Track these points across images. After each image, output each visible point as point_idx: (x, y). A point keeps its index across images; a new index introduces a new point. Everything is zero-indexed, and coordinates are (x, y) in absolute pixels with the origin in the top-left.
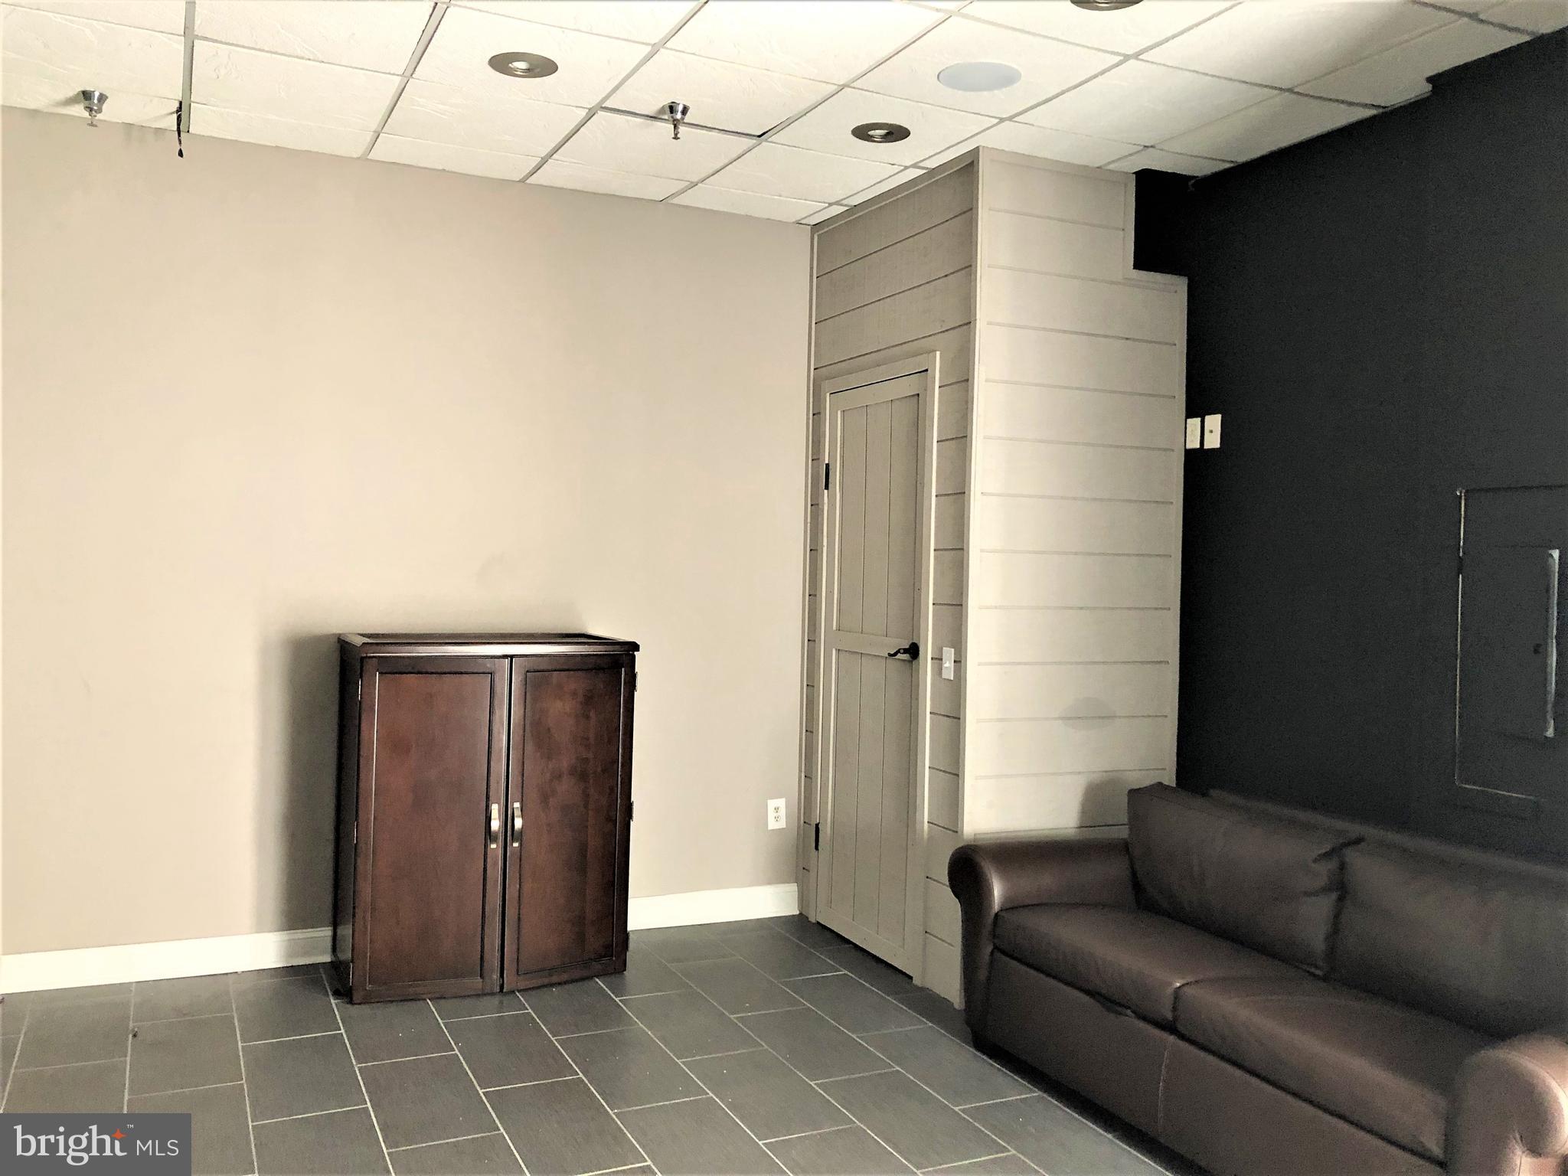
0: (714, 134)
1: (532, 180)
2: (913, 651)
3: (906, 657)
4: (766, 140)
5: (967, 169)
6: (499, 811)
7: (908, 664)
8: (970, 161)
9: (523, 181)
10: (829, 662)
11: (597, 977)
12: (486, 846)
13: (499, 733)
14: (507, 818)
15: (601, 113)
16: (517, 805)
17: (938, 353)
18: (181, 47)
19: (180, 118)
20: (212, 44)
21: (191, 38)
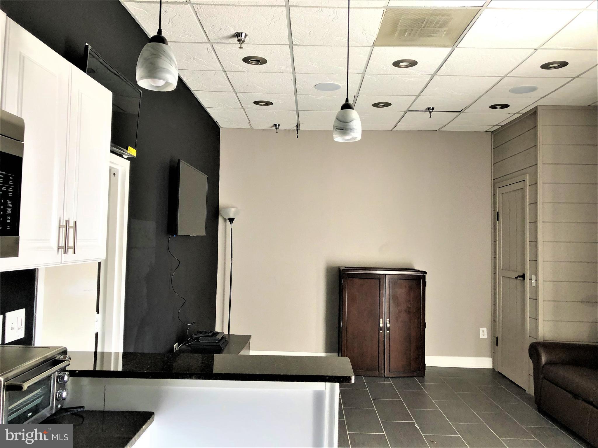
0: (445, 112)
1: (395, 130)
2: (523, 276)
3: (521, 278)
4: (463, 112)
5: (534, 113)
6: (383, 321)
7: (522, 281)
8: (534, 111)
9: (392, 130)
10: (500, 280)
11: (415, 377)
12: (379, 332)
13: (382, 297)
14: (385, 323)
15: (408, 112)
16: (388, 320)
17: (528, 174)
18: (295, 113)
19: (297, 127)
20: (302, 111)
21: (297, 110)
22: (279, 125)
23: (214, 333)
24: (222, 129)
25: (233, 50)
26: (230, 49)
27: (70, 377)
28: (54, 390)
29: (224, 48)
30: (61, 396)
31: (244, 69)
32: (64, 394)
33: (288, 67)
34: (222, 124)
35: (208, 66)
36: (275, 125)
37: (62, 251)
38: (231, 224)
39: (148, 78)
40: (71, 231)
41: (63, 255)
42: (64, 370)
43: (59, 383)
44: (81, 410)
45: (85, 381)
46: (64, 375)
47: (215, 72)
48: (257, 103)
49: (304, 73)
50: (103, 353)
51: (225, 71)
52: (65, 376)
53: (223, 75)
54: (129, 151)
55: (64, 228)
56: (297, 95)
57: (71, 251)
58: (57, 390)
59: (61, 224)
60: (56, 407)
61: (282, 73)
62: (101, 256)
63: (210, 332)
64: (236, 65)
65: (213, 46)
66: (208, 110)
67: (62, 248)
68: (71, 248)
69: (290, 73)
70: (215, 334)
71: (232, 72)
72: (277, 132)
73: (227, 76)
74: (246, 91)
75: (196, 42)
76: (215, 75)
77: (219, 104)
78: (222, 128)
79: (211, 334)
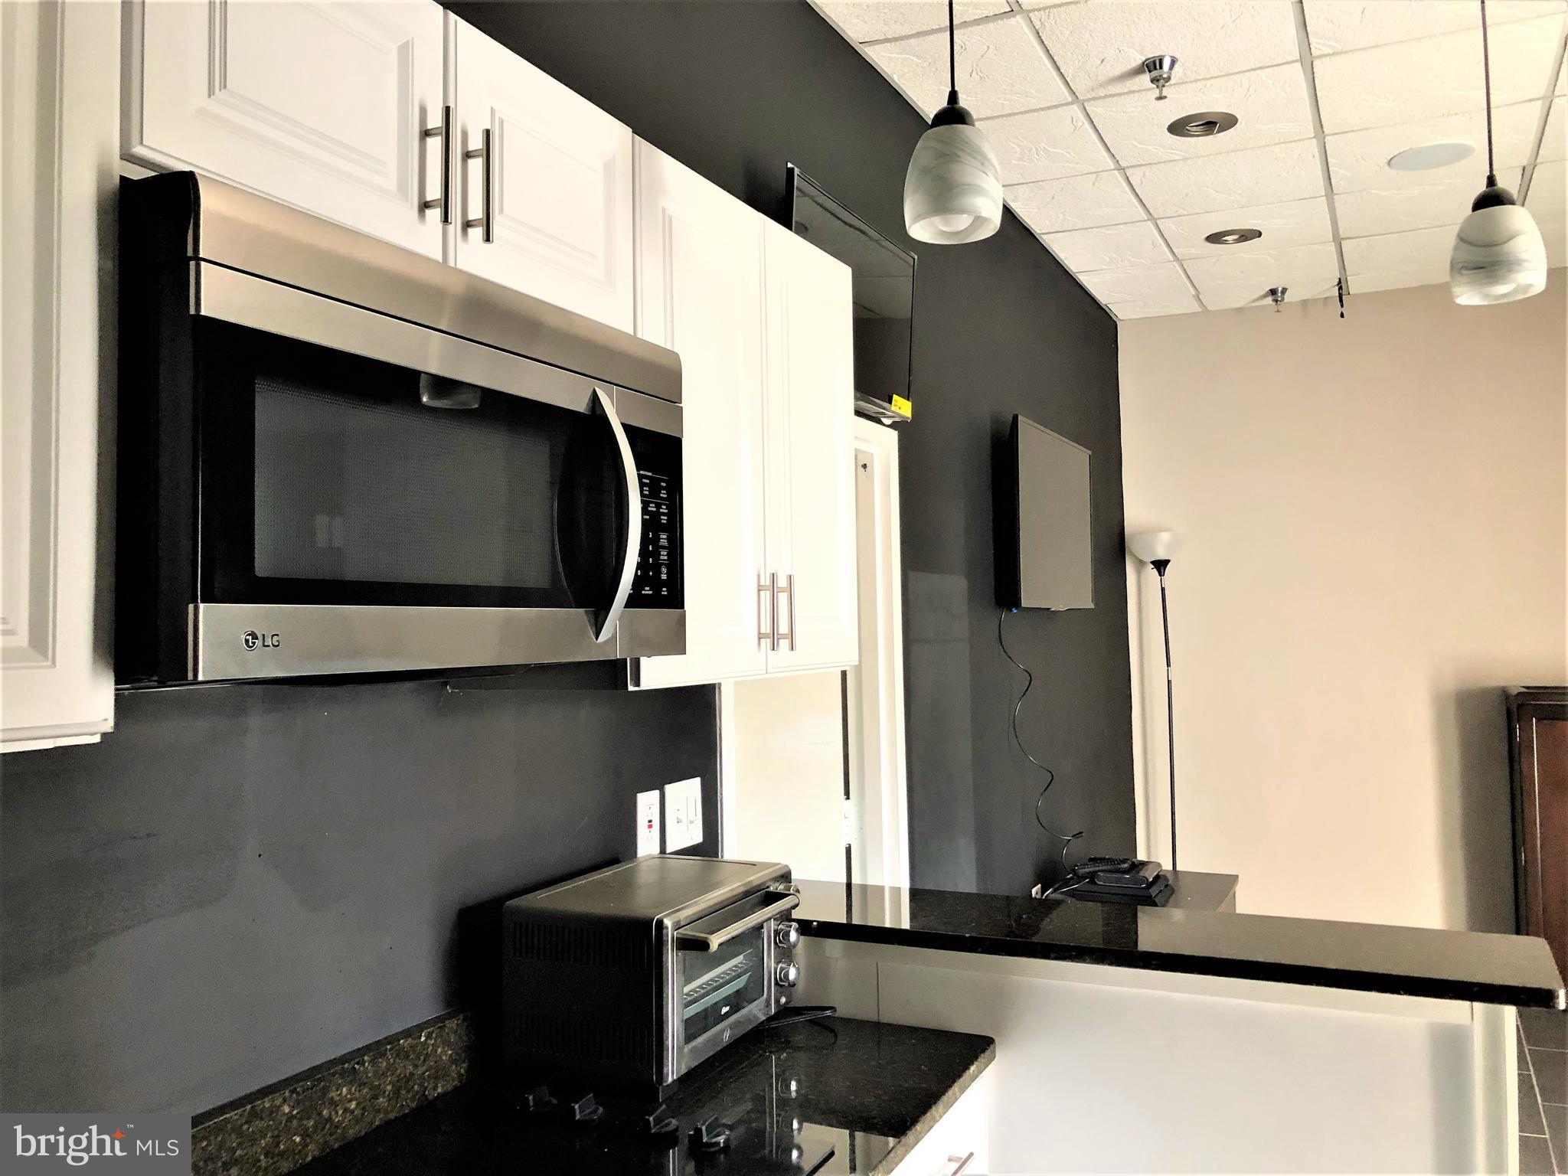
18: (1332, 248)
19: (1340, 288)
20: (1353, 240)
21: (1338, 241)
22: (1284, 291)
23: (1133, 863)
24: (1122, 322)
25: (1140, 109)
26: (1132, 106)
27: (802, 937)
28: (770, 962)
29: (1114, 109)
30: (787, 975)
31: (1172, 153)
32: (792, 974)
33: (1300, 124)
34: (1121, 310)
35: (1077, 164)
36: (1273, 292)
37: (766, 643)
38: (1160, 575)
39: (932, 216)
40: (783, 598)
41: (770, 652)
42: (786, 917)
43: (779, 947)
44: (828, 1013)
45: (834, 947)
46: (788, 929)
47: (1095, 175)
48: (1215, 238)
49: (1353, 131)
50: (864, 888)
51: (1122, 169)
52: (790, 931)
53: (1117, 178)
54: (895, 405)
55: (768, 593)
56: (1335, 197)
57: (784, 644)
58: (777, 963)
59: (762, 583)
60: (777, 1001)
61: (1283, 145)
62: (849, 659)
63: (1124, 861)
64: (1151, 148)
65: (1087, 107)
66: (1083, 279)
67: (766, 636)
68: (784, 637)
69: (1309, 139)
70: (1137, 866)
71: (1142, 167)
72: (1278, 311)
73: (1129, 180)
74: (1181, 212)
75: (1042, 106)
76: (1097, 184)
77: (1110, 258)
78: (1123, 320)
79: (1126, 865)
